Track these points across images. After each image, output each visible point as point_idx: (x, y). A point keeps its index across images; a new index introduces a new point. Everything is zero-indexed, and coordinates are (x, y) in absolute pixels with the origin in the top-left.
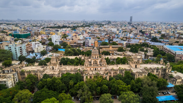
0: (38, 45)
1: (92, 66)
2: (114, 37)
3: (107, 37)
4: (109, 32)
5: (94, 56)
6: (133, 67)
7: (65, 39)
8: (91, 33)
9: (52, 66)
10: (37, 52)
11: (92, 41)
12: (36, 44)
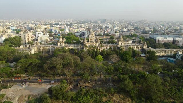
1: (90, 43)
2: (108, 31)
3: (102, 31)
4: (104, 27)
5: (91, 36)
6: (119, 44)
7: (63, 32)
8: (86, 28)
9: (60, 43)
10: (40, 40)
11: (88, 33)
12: (39, 34)
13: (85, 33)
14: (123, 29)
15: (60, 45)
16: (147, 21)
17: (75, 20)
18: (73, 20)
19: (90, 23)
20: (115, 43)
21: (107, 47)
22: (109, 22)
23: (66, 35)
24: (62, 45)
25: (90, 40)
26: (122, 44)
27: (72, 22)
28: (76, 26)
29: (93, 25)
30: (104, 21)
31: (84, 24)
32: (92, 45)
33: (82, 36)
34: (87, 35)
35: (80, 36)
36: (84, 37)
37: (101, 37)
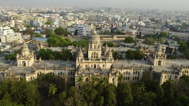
0: (8, 32)
1: (90, 61)
2: (118, 25)
3: (108, 24)
4: (110, 18)
5: (93, 45)
6: (155, 64)
7: (49, 26)
8: (86, 19)
9: (22, 61)
10: (5, 42)
11: (88, 29)
12: (3, 30)
13: (84, 29)
14: (139, 22)
15: (22, 64)
16: (161, 11)
17: (73, 8)
18: (72, 8)
19: (91, 11)
20: (142, 58)
21: (129, 71)
22: (114, 10)
23: (53, 31)
24: (27, 65)
25: (90, 56)
26: (162, 64)
27: (70, 10)
28: (71, 16)
29: (95, 14)
30: (109, 10)
31: (84, 13)
32: (95, 67)
33: (78, 33)
34: (87, 32)
35: (76, 33)
36: (81, 35)
37: (110, 37)
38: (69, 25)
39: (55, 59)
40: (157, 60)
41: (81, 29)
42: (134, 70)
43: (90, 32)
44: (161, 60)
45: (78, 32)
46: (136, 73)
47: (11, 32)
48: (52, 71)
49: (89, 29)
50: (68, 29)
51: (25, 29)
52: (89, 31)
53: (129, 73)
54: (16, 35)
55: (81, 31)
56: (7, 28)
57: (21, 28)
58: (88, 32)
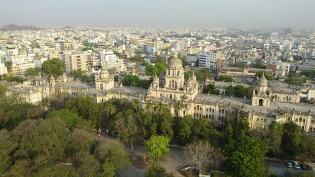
0: (110, 57)
2: (273, 55)
5: (171, 72)
6: (253, 104)
7: (164, 53)
9: (100, 83)
11: (212, 58)
12: (105, 55)
13: (207, 58)
15: (100, 87)
21: (213, 107)
22: (298, 33)
24: (104, 88)
32: (171, 97)
33: (199, 64)
34: (211, 62)
35: (197, 64)
36: (203, 66)
37: (238, 71)
38: (191, 53)
39: (137, 87)
40: (256, 98)
41: (203, 59)
42: (219, 107)
43: (215, 63)
44: (263, 99)
45: (200, 62)
46: (223, 112)
47: (113, 58)
48: (126, 97)
49: (214, 59)
50: (188, 57)
51: (133, 55)
52: (214, 61)
53: (214, 110)
54: (117, 61)
55: (203, 61)
56: (111, 52)
57: (130, 54)
58: (213, 63)
